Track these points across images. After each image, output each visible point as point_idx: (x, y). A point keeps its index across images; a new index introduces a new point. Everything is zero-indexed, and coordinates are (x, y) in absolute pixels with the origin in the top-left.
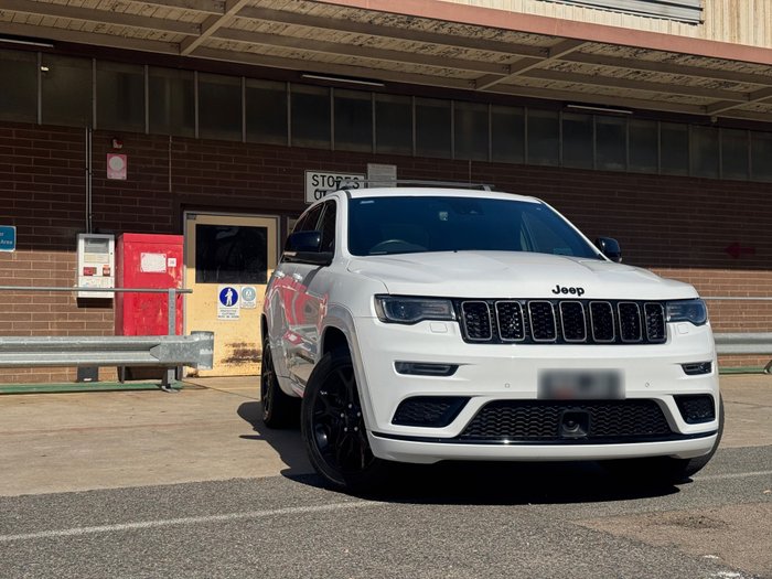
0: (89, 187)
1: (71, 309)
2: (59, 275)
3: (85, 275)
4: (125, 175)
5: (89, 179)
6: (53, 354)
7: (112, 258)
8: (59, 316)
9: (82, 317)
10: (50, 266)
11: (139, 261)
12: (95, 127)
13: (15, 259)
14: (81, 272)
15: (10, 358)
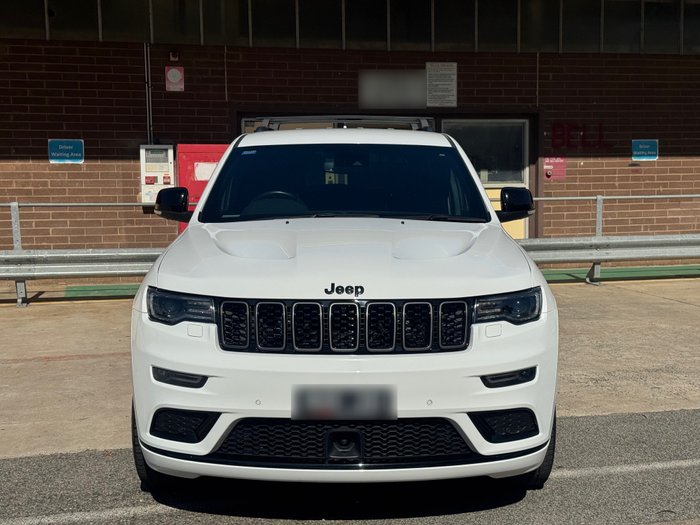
0: (149, 100)
1: (137, 215)
2: (125, 184)
3: (147, 184)
4: (183, 87)
5: (149, 92)
6: (96, 265)
7: (171, 167)
8: (127, 222)
9: (147, 222)
10: (116, 176)
11: (193, 171)
12: (152, 42)
13: (84, 170)
14: (143, 181)
15: (55, 270)
